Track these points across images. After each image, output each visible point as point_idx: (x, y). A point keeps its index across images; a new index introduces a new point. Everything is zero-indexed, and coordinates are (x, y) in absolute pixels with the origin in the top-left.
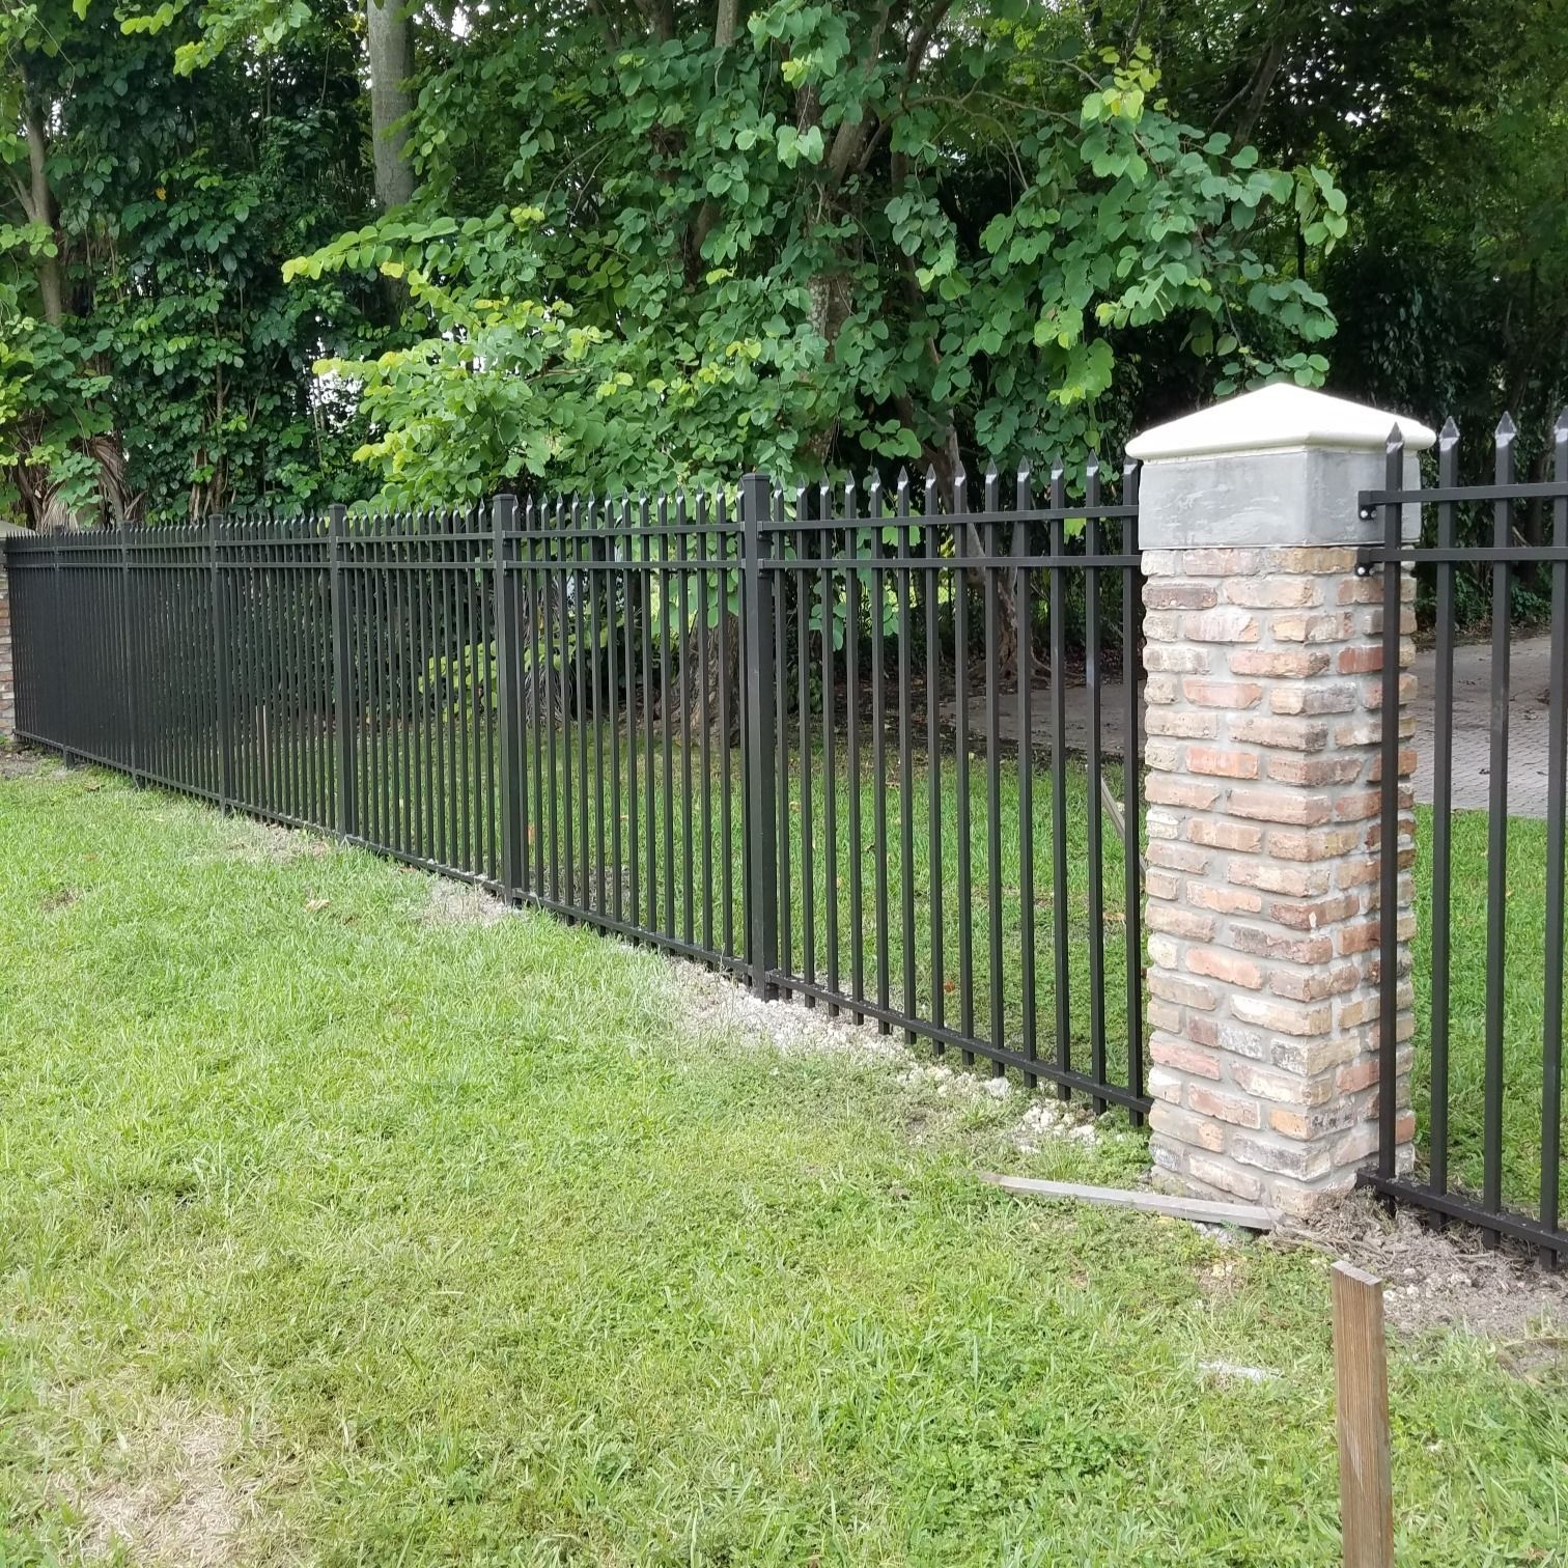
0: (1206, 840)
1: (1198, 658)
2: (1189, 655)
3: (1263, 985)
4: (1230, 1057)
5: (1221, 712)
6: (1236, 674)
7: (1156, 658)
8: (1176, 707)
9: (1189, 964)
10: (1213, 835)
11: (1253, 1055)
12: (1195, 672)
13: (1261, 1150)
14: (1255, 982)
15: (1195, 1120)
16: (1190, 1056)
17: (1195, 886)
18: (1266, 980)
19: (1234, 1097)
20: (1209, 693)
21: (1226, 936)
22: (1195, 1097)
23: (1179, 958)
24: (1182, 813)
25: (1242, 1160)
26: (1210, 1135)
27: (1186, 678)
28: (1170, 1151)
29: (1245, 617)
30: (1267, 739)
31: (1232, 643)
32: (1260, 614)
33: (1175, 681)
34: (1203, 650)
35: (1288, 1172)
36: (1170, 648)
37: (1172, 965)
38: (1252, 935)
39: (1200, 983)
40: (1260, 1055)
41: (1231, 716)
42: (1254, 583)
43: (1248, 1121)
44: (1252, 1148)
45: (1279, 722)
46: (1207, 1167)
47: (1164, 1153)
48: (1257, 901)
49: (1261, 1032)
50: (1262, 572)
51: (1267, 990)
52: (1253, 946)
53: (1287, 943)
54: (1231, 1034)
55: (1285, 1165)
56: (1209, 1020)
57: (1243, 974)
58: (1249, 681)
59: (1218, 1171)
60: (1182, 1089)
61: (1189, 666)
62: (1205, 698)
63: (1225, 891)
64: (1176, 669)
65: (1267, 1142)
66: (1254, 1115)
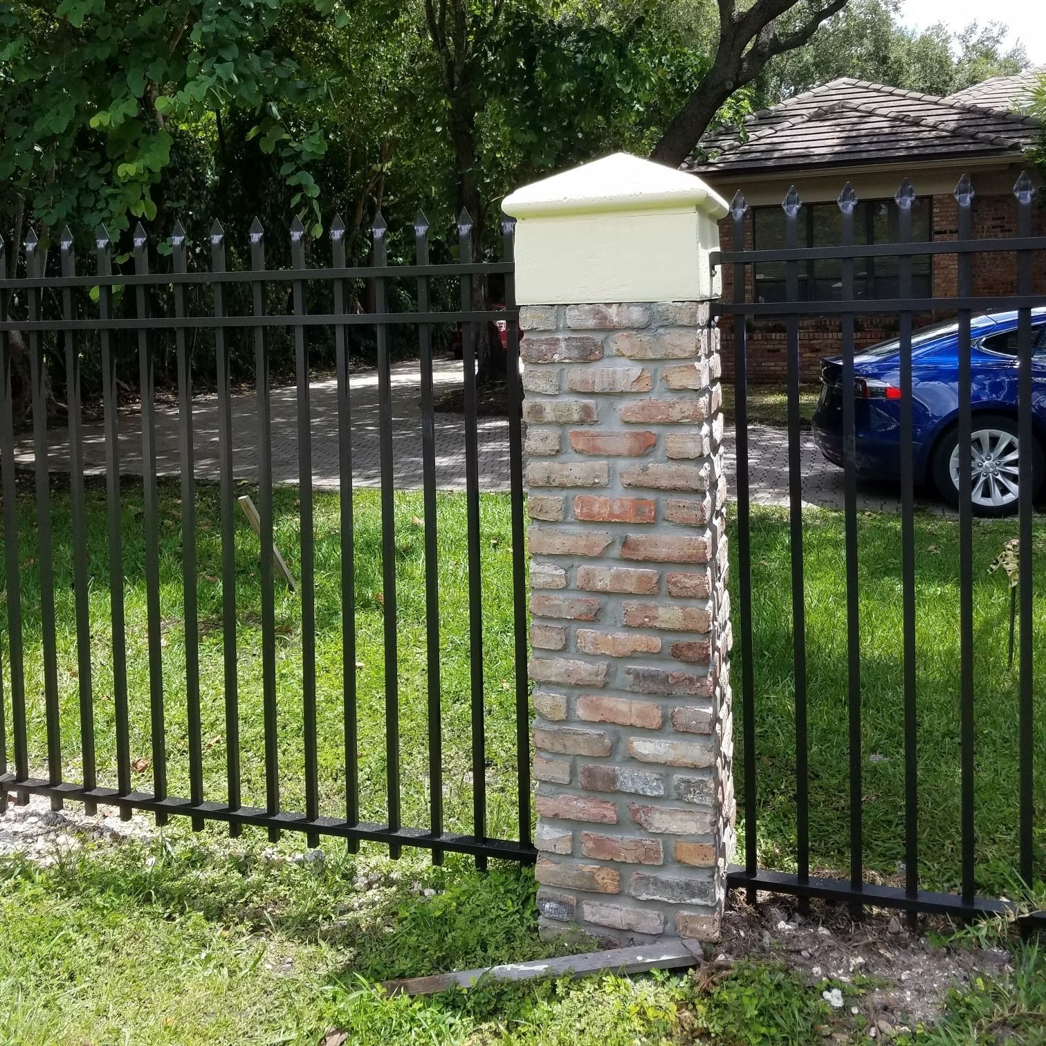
0: (599, 585)
1: (586, 410)
2: (575, 407)
3: (663, 723)
4: (627, 800)
5: (612, 460)
6: (627, 423)
7: (537, 411)
8: (563, 458)
9: (581, 712)
10: (608, 582)
11: (655, 793)
12: (581, 422)
13: (666, 885)
14: (656, 722)
15: (589, 867)
16: (581, 804)
17: (587, 634)
18: (667, 719)
19: (632, 837)
20: (599, 442)
21: (623, 679)
22: (590, 844)
23: (569, 709)
24: (568, 562)
25: (644, 897)
26: (606, 879)
27: (571, 430)
28: (560, 903)
29: (636, 370)
30: (664, 483)
31: (622, 394)
32: (652, 366)
33: (560, 432)
34: (590, 402)
35: (695, 901)
36: (554, 401)
37: (563, 716)
38: (652, 677)
39: (593, 731)
40: (662, 792)
41: (622, 464)
42: (645, 337)
43: (650, 858)
44: (655, 884)
45: (674, 467)
46: (605, 911)
47: (554, 905)
48: (657, 642)
49: (662, 771)
50: (653, 326)
51: (669, 728)
52: (654, 687)
53: (691, 680)
54: (630, 779)
55: (693, 895)
56: (604, 767)
57: (643, 715)
58: (641, 430)
59: (617, 914)
60: (573, 839)
61: (576, 417)
62: (595, 448)
63: (621, 635)
64: (563, 420)
65: (672, 876)
66: (657, 852)
